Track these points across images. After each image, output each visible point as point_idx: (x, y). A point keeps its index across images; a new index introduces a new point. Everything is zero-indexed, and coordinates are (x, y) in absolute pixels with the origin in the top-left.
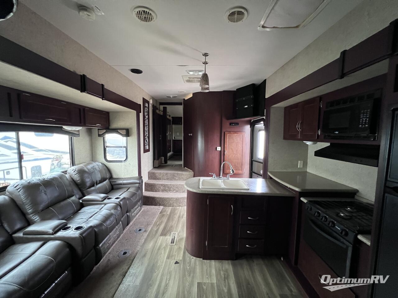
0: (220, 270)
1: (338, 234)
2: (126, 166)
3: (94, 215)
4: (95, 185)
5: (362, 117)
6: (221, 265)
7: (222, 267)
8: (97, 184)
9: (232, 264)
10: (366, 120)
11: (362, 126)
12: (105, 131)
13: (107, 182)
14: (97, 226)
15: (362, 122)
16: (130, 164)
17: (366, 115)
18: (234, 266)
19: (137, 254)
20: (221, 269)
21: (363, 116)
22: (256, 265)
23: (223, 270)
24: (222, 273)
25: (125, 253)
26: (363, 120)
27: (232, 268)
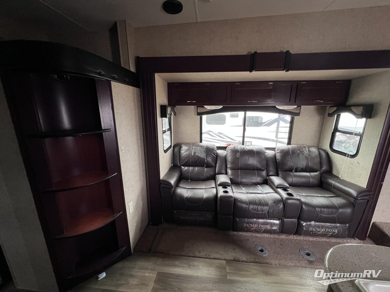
2: (352, 164)
3: (255, 193)
4: (293, 171)
8: (296, 171)
12: (335, 109)
13: (316, 175)
14: (242, 202)
16: (358, 163)
19: (265, 264)
25: (262, 251)
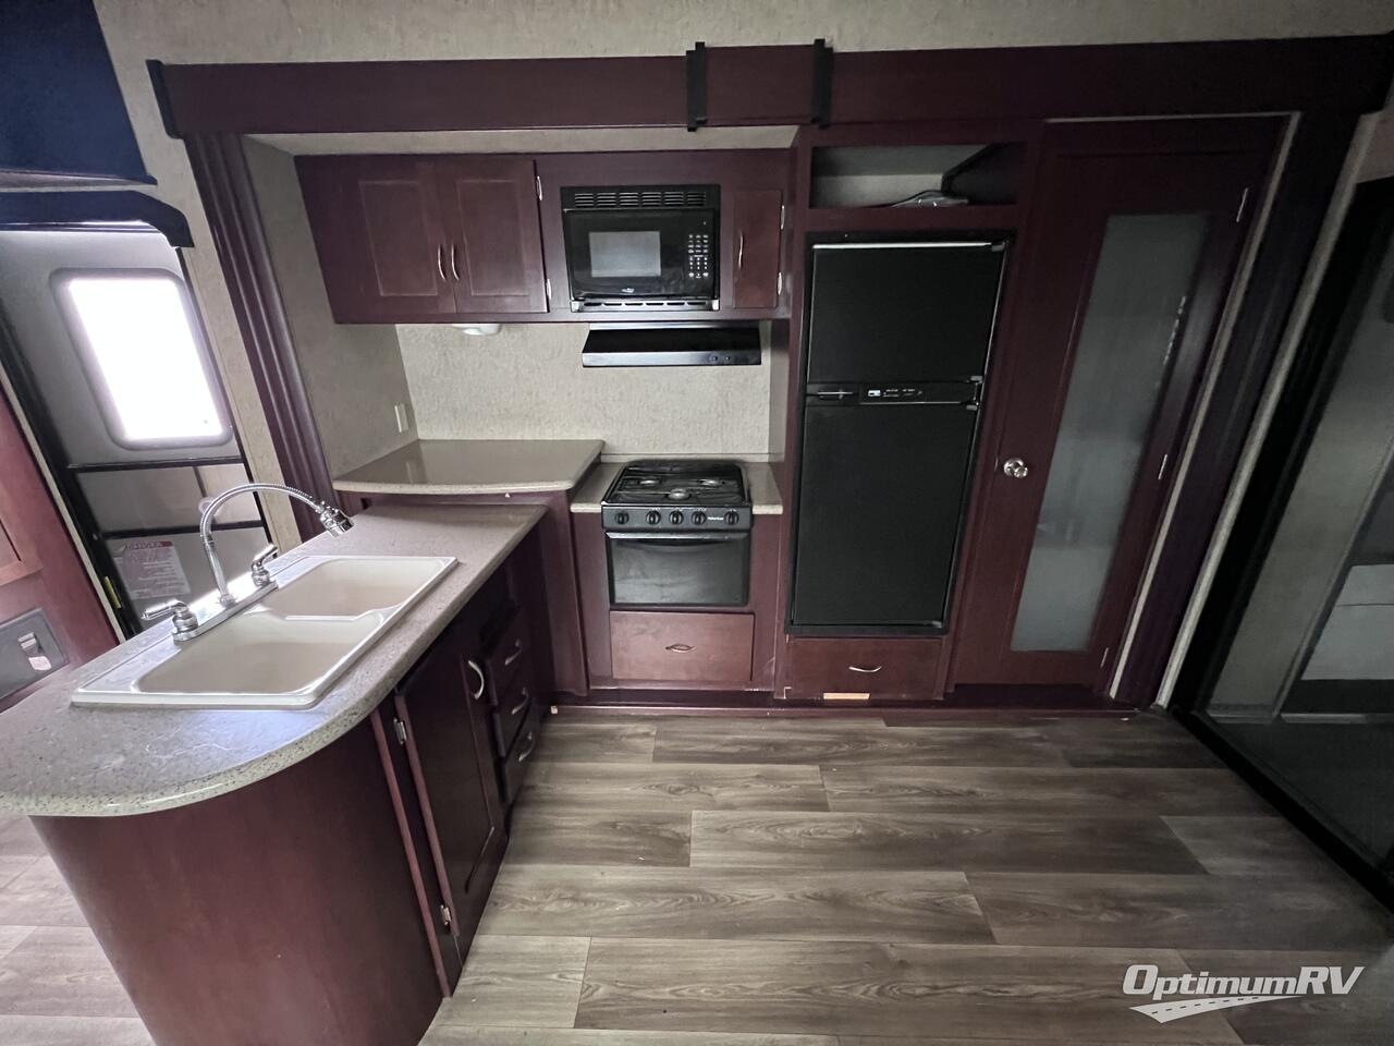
0: (536, 914)
1: (726, 531)
5: (691, 251)
6: (513, 907)
7: (524, 902)
9: (516, 862)
10: (702, 260)
11: (695, 275)
15: (695, 266)
17: (702, 249)
18: (528, 855)
20: (535, 909)
21: (695, 249)
22: (549, 785)
23: (539, 903)
24: (553, 907)
26: (695, 261)
27: (536, 863)
